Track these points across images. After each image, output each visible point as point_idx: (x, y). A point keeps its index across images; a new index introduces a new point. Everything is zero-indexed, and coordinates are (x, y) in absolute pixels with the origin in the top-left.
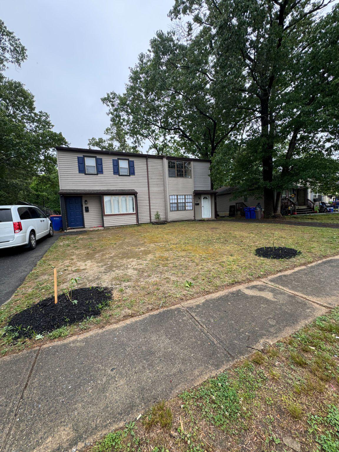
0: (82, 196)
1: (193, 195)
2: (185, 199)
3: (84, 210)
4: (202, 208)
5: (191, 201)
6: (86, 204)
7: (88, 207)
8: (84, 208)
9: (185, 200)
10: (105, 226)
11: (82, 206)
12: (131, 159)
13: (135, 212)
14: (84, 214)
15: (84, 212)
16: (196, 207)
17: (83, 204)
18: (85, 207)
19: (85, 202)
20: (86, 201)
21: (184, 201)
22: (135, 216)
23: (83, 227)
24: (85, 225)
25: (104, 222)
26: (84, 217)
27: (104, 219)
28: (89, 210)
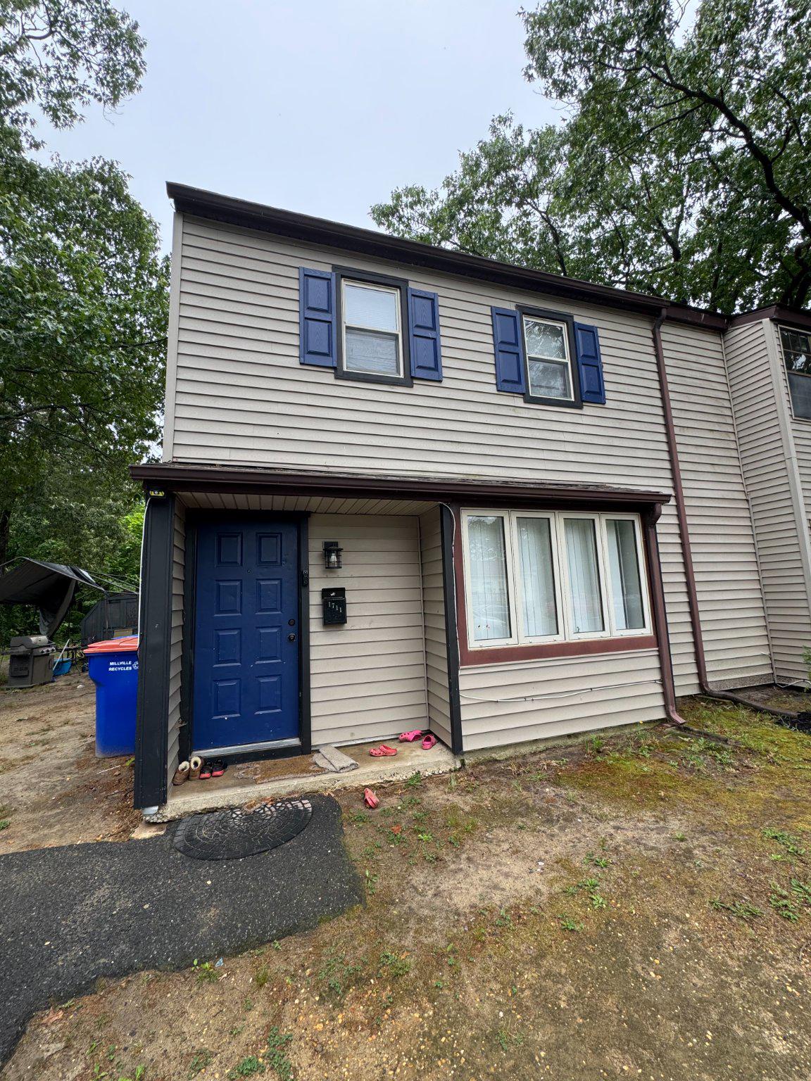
0: (307, 515)
3: (315, 613)
6: (329, 568)
7: (341, 591)
8: (315, 599)
10: (465, 745)
11: (302, 582)
12: (580, 317)
13: (648, 631)
14: (315, 640)
15: (315, 625)
17: (313, 572)
18: (325, 593)
19: (326, 554)
20: (330, 549)
23: (295, 742)
24: (315, 724)
25: (465, 714)
26: (312, 664)
27: (464, 684)
28: (350, 611)
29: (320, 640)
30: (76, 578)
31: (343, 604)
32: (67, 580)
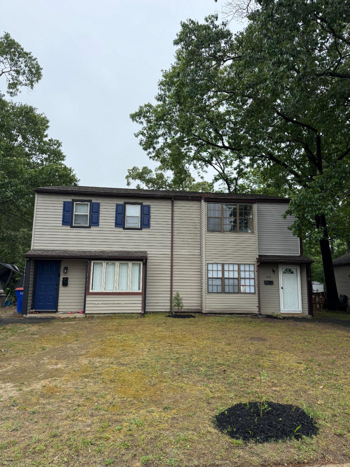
0: (61, 261)
1: (256, 264)
2: (239, 271)
3: (61, 283)
4: (281, 291)
5: (252, 276)
6: (65, 273)
7: (67, 278)
8: (61, 280)
9: (239, 274)
10: (86, 312)
11: (59, 275)
12: (146, 203)
13: (140, 291)
14: (60, 289)
15: (61, 285)
16: (265, 288)
17: (62, 273)
18: (64, 278)
19: (64, 270)
20: (66, 268)
21: (236, 276)
22: (140, 298)
23: (55, 310)
24: (59, 307)
25: (87, 306)
26: (59, 294)
27: (87, 299)
28: (69, 283)
29: (62, 289)
30: (13, 269)
31: (67, 281)
32: (10, 270)
